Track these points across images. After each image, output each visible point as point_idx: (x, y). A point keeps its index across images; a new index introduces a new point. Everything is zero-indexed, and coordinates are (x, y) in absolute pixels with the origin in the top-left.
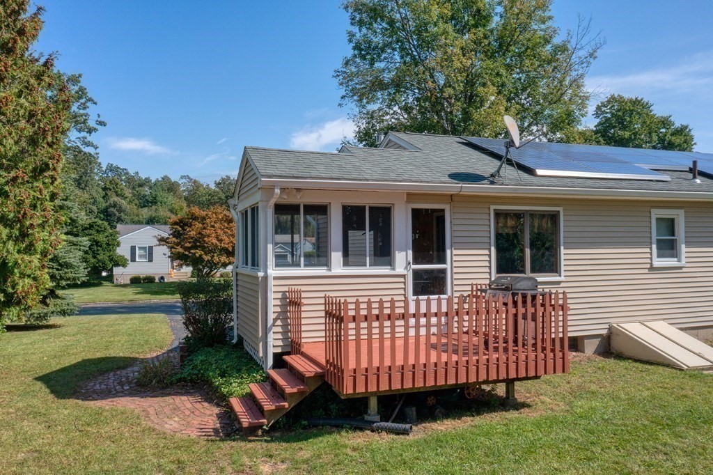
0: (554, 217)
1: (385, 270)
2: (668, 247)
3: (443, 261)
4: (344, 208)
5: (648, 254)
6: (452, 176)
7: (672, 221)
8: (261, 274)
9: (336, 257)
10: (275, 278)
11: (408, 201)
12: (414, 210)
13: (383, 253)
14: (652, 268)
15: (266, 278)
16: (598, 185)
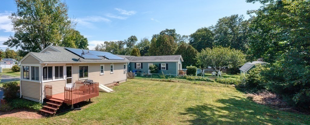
0: (87, 67)
1: (62, 79)
2: (102, 71)
3: (71, 76)
4: (55, 67)
5: (99, 73)
6: (73, 59)
7: (102, 66)
8: (41, 82)
9: (54, 77)
10: (44, 83)
11: (66, 65)
12: (67, 67)
13: (62, 76)
14: (100, 75)
15: (42, 83)
16: (94, 61)
